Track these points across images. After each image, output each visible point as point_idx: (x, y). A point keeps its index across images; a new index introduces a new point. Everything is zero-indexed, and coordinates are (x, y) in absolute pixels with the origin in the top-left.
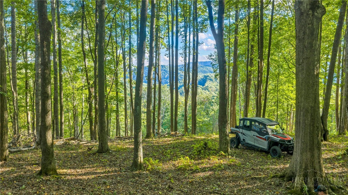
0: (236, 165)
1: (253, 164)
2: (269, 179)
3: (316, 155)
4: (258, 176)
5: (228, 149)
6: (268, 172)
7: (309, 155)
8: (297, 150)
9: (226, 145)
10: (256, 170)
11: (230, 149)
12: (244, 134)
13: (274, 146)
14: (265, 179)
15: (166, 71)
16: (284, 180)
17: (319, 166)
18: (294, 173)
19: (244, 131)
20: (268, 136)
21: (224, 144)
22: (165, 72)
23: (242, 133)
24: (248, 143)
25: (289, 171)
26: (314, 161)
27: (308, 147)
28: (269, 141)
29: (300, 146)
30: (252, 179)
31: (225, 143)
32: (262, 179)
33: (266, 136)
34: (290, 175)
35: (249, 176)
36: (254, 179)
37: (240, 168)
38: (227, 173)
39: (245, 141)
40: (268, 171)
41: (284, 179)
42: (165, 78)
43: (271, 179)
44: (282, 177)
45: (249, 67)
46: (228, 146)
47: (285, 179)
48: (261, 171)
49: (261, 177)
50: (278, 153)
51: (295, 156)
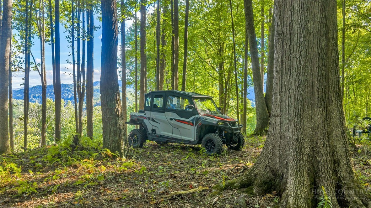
0: (134, 173)
1: (173, 167)
2: (214, 195)
3: (335, 115)
4: (186, 192)
5: (120, 144)
6: (206, 178)
7: (318, 115)
8: (284, 109)
9: (115, 136)
10: (180, 178)
11: (124, 144)
12: (153, 120)
13: (209, 134)
14: (205, 195)
15: (69, 90)
16: (252, 193)
17: (344, 144)
18: (277, 171)
19: (154, 115)
20: (196, 116)
21: (112, 134)
22: (68, 92)
23: (149, 119)
24: (161, 136)
25: (262, 169)
26: (332, 131)
27: (316, 94)
28: (199, 126)
29: (293, 95)
30: (173, 199)
31: (114, 130)
32: (198, 198)
33: (194, 116)
34: (265, 177)
35: (163, 194)
36: (178, 198)
37: (143, 179)
38: (108, 192)
39: (155, 133)
40: (206, 176)
41: (252, 189)
42: (68, 98)
43: (219, 193)
44: (246, 185)
45: (161, 46)
46: (119, 137)
47: (254, 191)
48: (191, 179)
49: (194, 192)
50: (216, 145)
51: (278, 128)
